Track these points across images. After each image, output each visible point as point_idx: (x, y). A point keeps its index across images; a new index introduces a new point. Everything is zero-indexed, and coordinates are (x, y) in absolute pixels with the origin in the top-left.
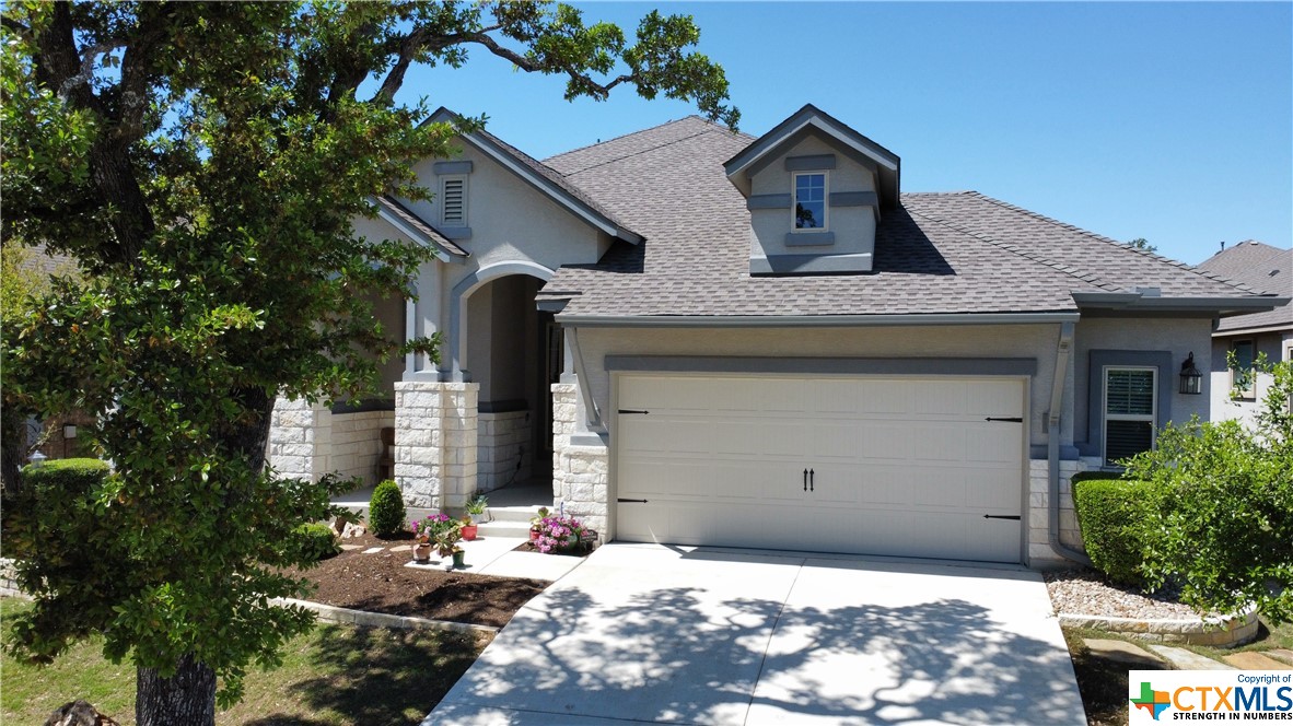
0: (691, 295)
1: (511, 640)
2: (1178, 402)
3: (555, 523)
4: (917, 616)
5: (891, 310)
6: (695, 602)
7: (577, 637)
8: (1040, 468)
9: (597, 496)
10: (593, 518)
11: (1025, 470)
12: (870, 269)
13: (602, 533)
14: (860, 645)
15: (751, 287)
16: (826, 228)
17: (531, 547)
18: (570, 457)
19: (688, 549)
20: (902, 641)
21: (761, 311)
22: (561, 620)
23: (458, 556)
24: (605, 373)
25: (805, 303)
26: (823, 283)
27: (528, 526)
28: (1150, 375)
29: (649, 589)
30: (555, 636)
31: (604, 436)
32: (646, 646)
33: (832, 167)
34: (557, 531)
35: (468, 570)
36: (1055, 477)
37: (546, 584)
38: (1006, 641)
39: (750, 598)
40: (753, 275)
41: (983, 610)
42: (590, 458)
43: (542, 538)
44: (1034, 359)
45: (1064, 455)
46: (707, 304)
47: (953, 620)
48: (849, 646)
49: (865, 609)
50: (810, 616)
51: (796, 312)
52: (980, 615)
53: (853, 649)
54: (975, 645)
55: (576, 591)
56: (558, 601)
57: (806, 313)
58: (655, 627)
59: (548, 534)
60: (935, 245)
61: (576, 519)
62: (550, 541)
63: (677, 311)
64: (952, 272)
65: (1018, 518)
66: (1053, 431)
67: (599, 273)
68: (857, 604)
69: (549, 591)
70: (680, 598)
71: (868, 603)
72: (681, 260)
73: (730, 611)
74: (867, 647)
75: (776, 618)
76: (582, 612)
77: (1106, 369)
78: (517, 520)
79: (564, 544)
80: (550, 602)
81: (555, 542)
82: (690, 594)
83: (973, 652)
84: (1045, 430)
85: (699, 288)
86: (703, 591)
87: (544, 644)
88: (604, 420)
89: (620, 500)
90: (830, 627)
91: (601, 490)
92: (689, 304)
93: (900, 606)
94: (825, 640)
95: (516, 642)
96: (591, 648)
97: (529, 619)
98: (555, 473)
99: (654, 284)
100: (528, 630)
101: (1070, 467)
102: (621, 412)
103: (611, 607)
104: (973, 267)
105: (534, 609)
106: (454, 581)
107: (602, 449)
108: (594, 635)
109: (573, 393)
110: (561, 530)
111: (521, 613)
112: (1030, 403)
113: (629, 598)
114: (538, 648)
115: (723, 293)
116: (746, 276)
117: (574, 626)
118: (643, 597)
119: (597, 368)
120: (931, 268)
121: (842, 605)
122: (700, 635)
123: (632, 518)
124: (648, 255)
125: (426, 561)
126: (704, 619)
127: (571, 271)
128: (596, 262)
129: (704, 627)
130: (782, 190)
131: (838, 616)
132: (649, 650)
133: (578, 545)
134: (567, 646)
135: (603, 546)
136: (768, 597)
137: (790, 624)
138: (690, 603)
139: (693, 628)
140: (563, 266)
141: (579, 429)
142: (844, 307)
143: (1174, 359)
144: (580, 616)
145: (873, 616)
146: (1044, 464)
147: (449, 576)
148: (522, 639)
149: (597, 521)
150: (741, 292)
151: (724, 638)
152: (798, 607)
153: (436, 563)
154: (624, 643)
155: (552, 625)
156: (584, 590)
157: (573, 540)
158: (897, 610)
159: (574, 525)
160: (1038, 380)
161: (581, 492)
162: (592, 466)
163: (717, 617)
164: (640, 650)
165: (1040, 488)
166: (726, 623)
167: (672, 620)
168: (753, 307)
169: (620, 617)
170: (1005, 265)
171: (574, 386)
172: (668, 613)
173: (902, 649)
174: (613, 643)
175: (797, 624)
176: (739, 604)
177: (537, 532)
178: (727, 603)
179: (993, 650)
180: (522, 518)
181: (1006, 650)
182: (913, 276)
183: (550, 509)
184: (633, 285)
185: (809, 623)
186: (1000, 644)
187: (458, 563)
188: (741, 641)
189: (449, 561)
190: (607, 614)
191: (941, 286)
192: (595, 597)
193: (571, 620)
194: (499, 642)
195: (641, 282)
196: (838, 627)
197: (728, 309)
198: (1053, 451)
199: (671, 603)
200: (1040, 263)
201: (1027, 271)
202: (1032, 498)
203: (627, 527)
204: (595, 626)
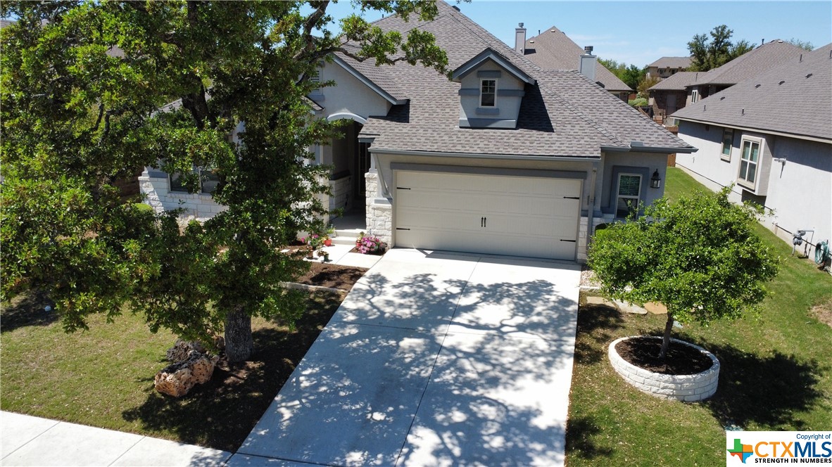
0: (431, 138)
1: (355, 299)
2: (649, 190)
3: (368, 240)
4: (524, 288)
5: (520, 152)
6: (431, 281)
7: (382, 298)
8: (584, 220)
9: (387, 227)
10: (385, 237)
11: (579, 221)
12: (514, 127)
13: (389, 244)
14: (498, 301)
15: (460, 134)
16: (495, 106)
17: (356, 250)
18: (374, 209)
19: (429, 252)
20: (516, 300)
21: (462, 150)
22: (375, 289)
23: (326, 256)
24: (390, 170)
25: (483, 146)
26: (491, 134)
27: (355, 239)
28: (639, 177)
29: (411, 274)
30: (373, 296)
31: (390, 200)
32: (411, 302)
33: (499, 77)
34: (369, 244)
35: (331, 263)
36: (590, 224)
37: (366, 270)
38: (557, 300)
39: (455, 279)
40: (461, 127)
41: (551, 285)
42: (384, 210)
43: (362, 247)
44: (586, 172)
45: (594, 216)
46: (438, 144)
47: (538, 289)
48: (494, 301)
49: (503, 284)
50: (480, 288)
51: (479, 151)
52: (550, 287)
53: (495, 303)
54: (545, 302)
55: (379, 275)
56: (372, 280)
57: (482, 152)
58: (415, 293)
59: (365, 245)
60: (548, 112)
61: (377, 237)
62: (366, 248)
63: (424, 149)
64: (552, 130)
65: (574, 241)
66: (591, 205)
67: (388, 122)
68: (500, 282)
69: (367, 274)
70: (425, 278)
71: (505, 282)
72: (427, 115)
73: (447, 285)
74: (501, 302)
75: (465, 288)
76: (384, 286)
77: (620, 175)
78: (350, 236)
79: (372, 250)
80: (369, 280)
81: (368, 249)
82: (430, 277)
83: (544, 305)
84: (588, 204)
85: (435, 134)
86: (435, 275)
87: (369, 300)
88: (390, 192)
89: (397, 229)
90: (487, 293)
91: (389, 225)
92: (430, 144)
93: (518, 283)
94: (484, 299)
95: (357, 300)
96: (389, 303)
97: (361, 289)
98: (367, 215)
99: (414, 130)
100: (362, 294)
101: (597, 221)
102: (398, 188)
103: (396, 284)
104: (562, 127)
105: (362, 284)
106: (326, 268)
107: (389, 206)
108: (389, 297)
109: (375, 178)
110: (371, 244)
111: (356, 286)
112: (583, 191)
113: (403, 279)
114: (367, 302)
115: (446, 138)
116: (457, 128)
117: (381, 292)
118: (409, 278)
119: (387, 168)
120: (544, 127)
121: (493, 283)
122: (435, 297)
123: (403, 237)
124: (411, 110)
125: (312, 258)
126: (435, 289)
127: (374, 120)
128: (386, 115)
129: (435, 293)
130: (476, 87)
131: (492, 288)
132: (413, 304)
133: (379, 250)
134: (378, 301)
135: (390, 250)
136: (463, 279)
137: (471, 292)
138: (429, 281)
139: (431, 294)
140: (370, 117)
141: (378, 196)
142: (501, 149)
143: (650, 172)
144: (383, 287)
145: (506, 288)
146: (586, 218)
147: (323, 266)
148: (359, 298)
149: (387, 238)
150: (454, 137)
151: (443, 298)
152: (475, 284)
153: (316, 259)
154: (402, 301)
155: (372, 292)
156: (383, 274)
157: (376, 247)
158: (516, 285)
159: (377, 241)
160: (587, 181)
161: (379, 225)
162: (385, 214)
163: (441, 287)
164: (409, 304)
165: (584, 228)
166: (445, 291)
167: (422, 290)
168: (459, 147)
169: (400, 289)
170: (578, 127)
171: (376, 175)
172: (420, 287)
173: (515, 304)
174: (398, 301)
175: (474, 292)
176: (450, 282)
177: (360, 244)
178: (445, 281)
179: (552, 304)
180: (352, 235)
181: (556, 304)
182: (534, 132)
183: (365, 231)
184: (404, 131)
185: (479, 292)
186: (554, 302)
187: (326, 259)
188: (451, 300)
189: (322, 258)
190: (395, 287)
191: (546, 139)
192: (388, 278)
193: (379, 289)
194: (349, 299)
195: (408, 129)
196: (491, 293)
197: (448, 148)
198: (590, 213)
199: (421, 281)
200: (592, 127)
201: (586, 131)
202: (580, 234)
203: (400, 242)
204: (390, 293)
